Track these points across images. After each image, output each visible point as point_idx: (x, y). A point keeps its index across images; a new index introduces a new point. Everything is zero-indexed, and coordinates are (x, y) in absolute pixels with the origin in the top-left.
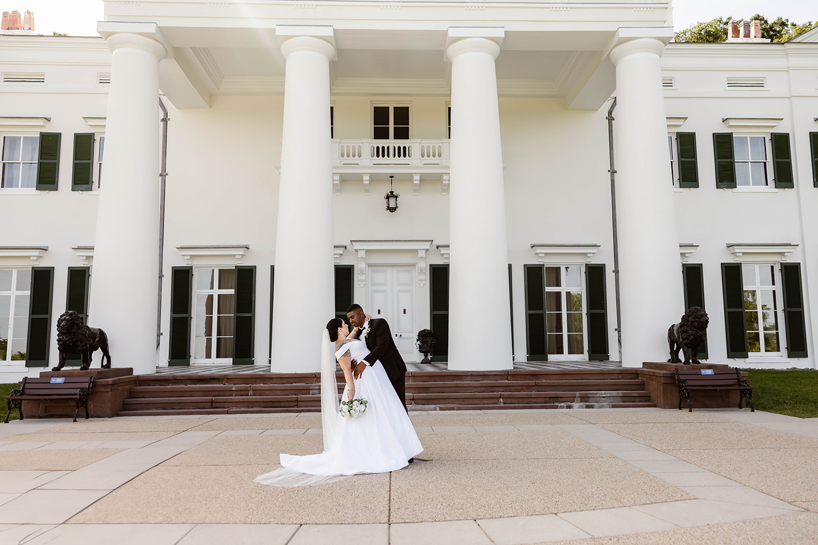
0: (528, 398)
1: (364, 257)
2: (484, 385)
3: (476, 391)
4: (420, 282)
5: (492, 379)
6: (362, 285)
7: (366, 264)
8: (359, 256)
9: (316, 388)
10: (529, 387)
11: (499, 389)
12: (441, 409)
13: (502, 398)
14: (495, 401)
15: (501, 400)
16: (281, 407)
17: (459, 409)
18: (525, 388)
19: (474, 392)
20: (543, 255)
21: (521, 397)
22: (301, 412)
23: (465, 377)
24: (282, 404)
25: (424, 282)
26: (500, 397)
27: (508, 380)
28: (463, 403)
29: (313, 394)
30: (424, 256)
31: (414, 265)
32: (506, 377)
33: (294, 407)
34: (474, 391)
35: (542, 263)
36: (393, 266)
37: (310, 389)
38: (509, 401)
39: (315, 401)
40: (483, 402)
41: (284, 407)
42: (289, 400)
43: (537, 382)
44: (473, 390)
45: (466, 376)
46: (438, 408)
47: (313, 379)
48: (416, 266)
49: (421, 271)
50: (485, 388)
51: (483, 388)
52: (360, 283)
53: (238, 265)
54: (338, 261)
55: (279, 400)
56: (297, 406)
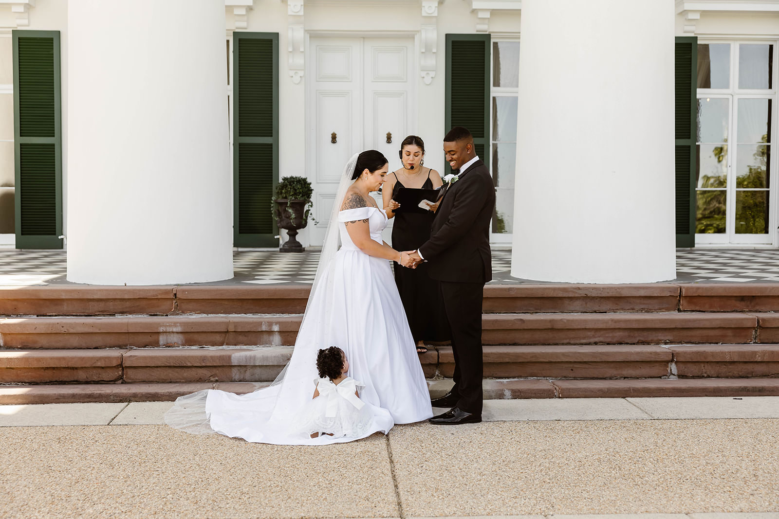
0: (746, 362)
1: (302, 13)
2: (623, 326)
3: (601, 339)
4: (424, 74)
5: (637, 308)
6: (297, 79)
7: (306, 31)
8: (290, 13)
9: (175, 330)
10: (739, 333)
11: (661, 336)
12: (518, 395)
13: (676, 362)
14: (655, 370)
15: (673, 368)
16: (78, 382)
17: (566, 394)
18: (729, 333)
19: (596, 343)
20: (697, 16)
21: (728, 359)
22: (130, 401)
23: (567, 302)
24: (82, 375)
25: (432, 74)
26: (672, 361)
27: (679, 311)
28: (572, 374)
29: (168, 346)
30: (436, 14)
31: (409, 36)
32: (675, 301)
33: (113, 382)
34: (596, 340)
35: (692, 35)
36: (364, 37)
37: (159, 333)
38: (693, 369)
39: (170, 367)
40: (627, 372)
41: (87, 383)
42: (99, 364)
43: (763, 320)
44: (594, 337)
45: (571, 298)
46: (508, 393)
47: (169, 302)
48: (417, 37)
49: (427, 50)
50: (626, 333)
51: (621, 334)
52: (292, 73)
53: (19, 28)
54: (244, 24)
55: (70, 365)
56: (121, 380)
